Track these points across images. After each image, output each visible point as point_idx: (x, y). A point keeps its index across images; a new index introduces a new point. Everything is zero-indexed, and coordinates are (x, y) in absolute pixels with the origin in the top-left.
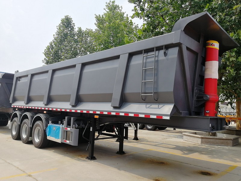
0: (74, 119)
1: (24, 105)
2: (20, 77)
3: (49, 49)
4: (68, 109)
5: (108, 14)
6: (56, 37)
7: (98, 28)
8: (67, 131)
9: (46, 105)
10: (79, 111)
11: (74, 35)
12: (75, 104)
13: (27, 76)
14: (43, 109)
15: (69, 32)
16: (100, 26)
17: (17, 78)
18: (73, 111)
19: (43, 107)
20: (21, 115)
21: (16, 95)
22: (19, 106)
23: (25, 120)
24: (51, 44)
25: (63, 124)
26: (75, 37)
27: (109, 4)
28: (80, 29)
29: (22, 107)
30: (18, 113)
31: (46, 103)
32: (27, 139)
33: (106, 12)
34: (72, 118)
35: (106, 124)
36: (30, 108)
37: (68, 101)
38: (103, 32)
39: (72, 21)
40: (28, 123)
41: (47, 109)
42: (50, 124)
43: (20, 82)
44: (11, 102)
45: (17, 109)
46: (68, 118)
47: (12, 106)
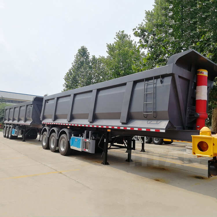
0: (91, 132)
1: (52, 122)
2: (48, 100)
3: (68, 75)
4: (87, 125)
5: (118, 43)
6: (74, 64)
7: (110, 55)
8: (86, 142)
9: (69, 122)
10: (95, 126)
11: (89, 62)
12: (92, 120)
13: (54, 99)
14: (67, 125)
15: (84, 60)
16: (111, 53)
17: (46, 101)
18: (91, 126)
19: (67, 123)
20: (49, 130)
21: (45, 114)
22: (48, 123)
23: (53, 134)
24: (70, 71)
25: (83, 137)
26: (90, 64)
27: (119, 33)
28: (94, 57)
29: (50, 123)
30: (47, 128)
31: (69, 120)
32: (54, 149)
33: (116, 41)
34: (90, 132)
35: (117, 136)
36: (57, 124)
37: (87, 118)
38: (114, 58)
39: (87, 51)
40: (55, 136)
41: (70, 125)
42: (73, 137)
43: (48, 103)
44: (41, 119)
45: (46, 125)
46: (86, 132)
47: (42, 123)
